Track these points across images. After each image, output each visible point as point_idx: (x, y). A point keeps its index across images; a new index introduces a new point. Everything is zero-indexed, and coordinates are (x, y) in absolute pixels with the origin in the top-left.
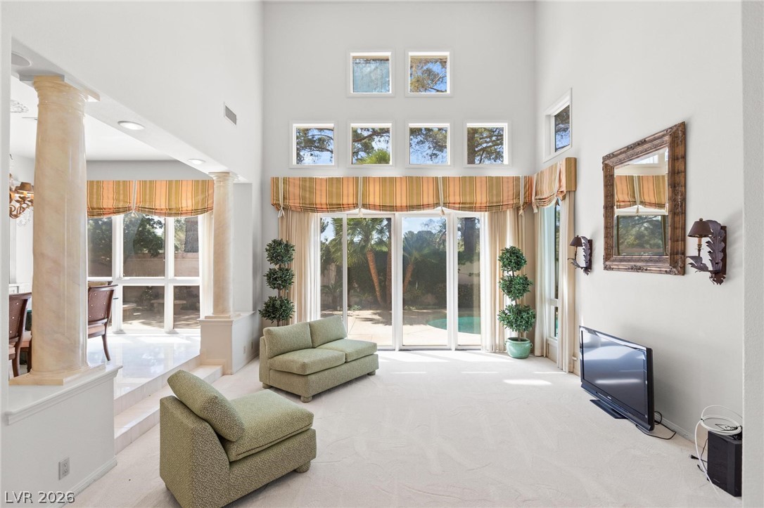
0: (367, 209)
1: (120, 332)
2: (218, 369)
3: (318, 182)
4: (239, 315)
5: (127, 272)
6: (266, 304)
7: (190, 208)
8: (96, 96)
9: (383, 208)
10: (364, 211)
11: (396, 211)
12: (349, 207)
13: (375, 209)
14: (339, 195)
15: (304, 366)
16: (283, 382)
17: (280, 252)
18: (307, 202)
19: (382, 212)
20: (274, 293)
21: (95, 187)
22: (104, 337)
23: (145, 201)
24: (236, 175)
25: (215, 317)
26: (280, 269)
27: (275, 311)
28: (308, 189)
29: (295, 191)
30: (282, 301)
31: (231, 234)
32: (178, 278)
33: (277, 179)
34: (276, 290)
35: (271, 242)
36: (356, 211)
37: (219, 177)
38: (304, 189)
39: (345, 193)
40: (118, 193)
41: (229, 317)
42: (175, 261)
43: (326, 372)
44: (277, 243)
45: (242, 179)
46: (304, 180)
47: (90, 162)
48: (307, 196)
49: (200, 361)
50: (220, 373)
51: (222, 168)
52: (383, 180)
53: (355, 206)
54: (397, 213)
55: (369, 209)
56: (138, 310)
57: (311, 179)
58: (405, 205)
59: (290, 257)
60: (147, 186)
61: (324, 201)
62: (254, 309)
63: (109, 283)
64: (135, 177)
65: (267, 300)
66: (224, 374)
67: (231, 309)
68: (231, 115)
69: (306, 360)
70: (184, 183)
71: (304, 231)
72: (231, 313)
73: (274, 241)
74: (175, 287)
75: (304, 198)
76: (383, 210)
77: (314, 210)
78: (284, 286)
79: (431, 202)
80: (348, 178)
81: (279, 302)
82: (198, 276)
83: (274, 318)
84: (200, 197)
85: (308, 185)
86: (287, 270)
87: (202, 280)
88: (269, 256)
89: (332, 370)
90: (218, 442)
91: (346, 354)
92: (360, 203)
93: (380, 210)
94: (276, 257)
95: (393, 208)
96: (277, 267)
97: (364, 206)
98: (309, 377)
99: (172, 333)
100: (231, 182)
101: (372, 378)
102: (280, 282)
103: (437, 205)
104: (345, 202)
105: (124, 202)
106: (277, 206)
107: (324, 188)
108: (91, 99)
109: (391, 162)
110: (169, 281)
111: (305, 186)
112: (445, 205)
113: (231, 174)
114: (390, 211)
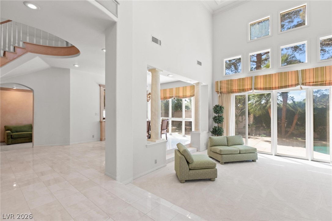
0: (257, 90)
1: (171, 134)
2: (195, 149)
3: (234, 81)
4: (203, 132)
5: (173, 117)
6: (213, 128)
7: (189, 95)
8: (162, 71)
9: (265, 89)
10: (255, 91)
11: (273, 89)
12: (248, 90)
13: (261, 90)
14: (243, 85)
15: (221, 151)
16: (214, 156)
17: (218, 109)
18: (230, 90)
19: (264, 91)
20: (216, 125)
21: (165, 91)
22: (166, 134)
23: (177, 94)
24: (202, 83)
25: (195, 132)
26: (218, 116)
27: (217, 132)
28: (230, 84)
29: (224, 85)
30: (219, 128)
31: (200, 104)
32: (186, 119)
33: (218, 82)
34: (217, 124)
35: (215, 106)
36: (251, 91)
37: (196, 85)
38: (228, 84)
39: (246, 84)
40: (170, 92)
41: (199, 132)
42: (185, 113)
43: (230, 155)
44: (217, 106)
45: (204, 84)
46: (228, 81)
47: (161, 84)
48: (230, 87)
49: (190, 145)
50: (196, 150)
51: (197, 82)
52: (266, 76)
53: (251, 89)
54: (274, 91)
55: (258, 90)
56: (177, 129)
57: (231, 80)
58: (278, 86)
59: (222, 111)
60: (178, 89)
61: (236, 88)
62: (209, 130)
63: (168, 119)
64: (174, 86)
65: (213, 127)
66: (197, 151)
67: (200, 129)
68: (199, 63)
69: (222, 149)
70: (187, 87)
71: (228, 101)
72: (200, 131)
73: (216, 106)
74: (185, 122)
75: (228, 88)
76: (265, 90)
77: (232, 92)
78: (219, 123)
79: (294, 83)
80: (247, 77)
81: (217, 128)
82: (191, 118)
83: (216, 134)
84: (192, 91)
85: (230, 82)
86: (221, 116)
87: (192, 120)
88: (214, 111)
89: (233, 155)
90: (186, 162)
91: (240, 150)
92: (253, 87)
93: (264, 90)
94: (216, 111)
95: (270, 89)
96: (217, 115)
97: (255, 89)
98: (223, 155)
99: (184, 136)
100: (200, 86)
101: (253, 163)
102: (218, 121)
103: (298, 84)
104: (246, 88)
105: (172, 95)
106: (218, 92)
107: (236, 83)
108: (161, 72)
109: (270, 67)
110: (184, 119)
111: (229, 83)
112: (303, 84)
113: (200, 83)
114: (269, 90)
